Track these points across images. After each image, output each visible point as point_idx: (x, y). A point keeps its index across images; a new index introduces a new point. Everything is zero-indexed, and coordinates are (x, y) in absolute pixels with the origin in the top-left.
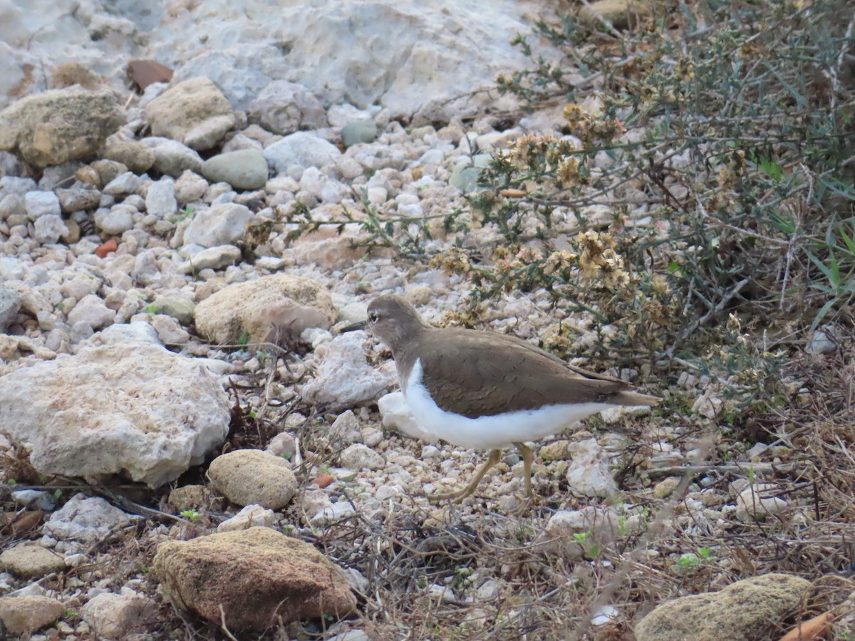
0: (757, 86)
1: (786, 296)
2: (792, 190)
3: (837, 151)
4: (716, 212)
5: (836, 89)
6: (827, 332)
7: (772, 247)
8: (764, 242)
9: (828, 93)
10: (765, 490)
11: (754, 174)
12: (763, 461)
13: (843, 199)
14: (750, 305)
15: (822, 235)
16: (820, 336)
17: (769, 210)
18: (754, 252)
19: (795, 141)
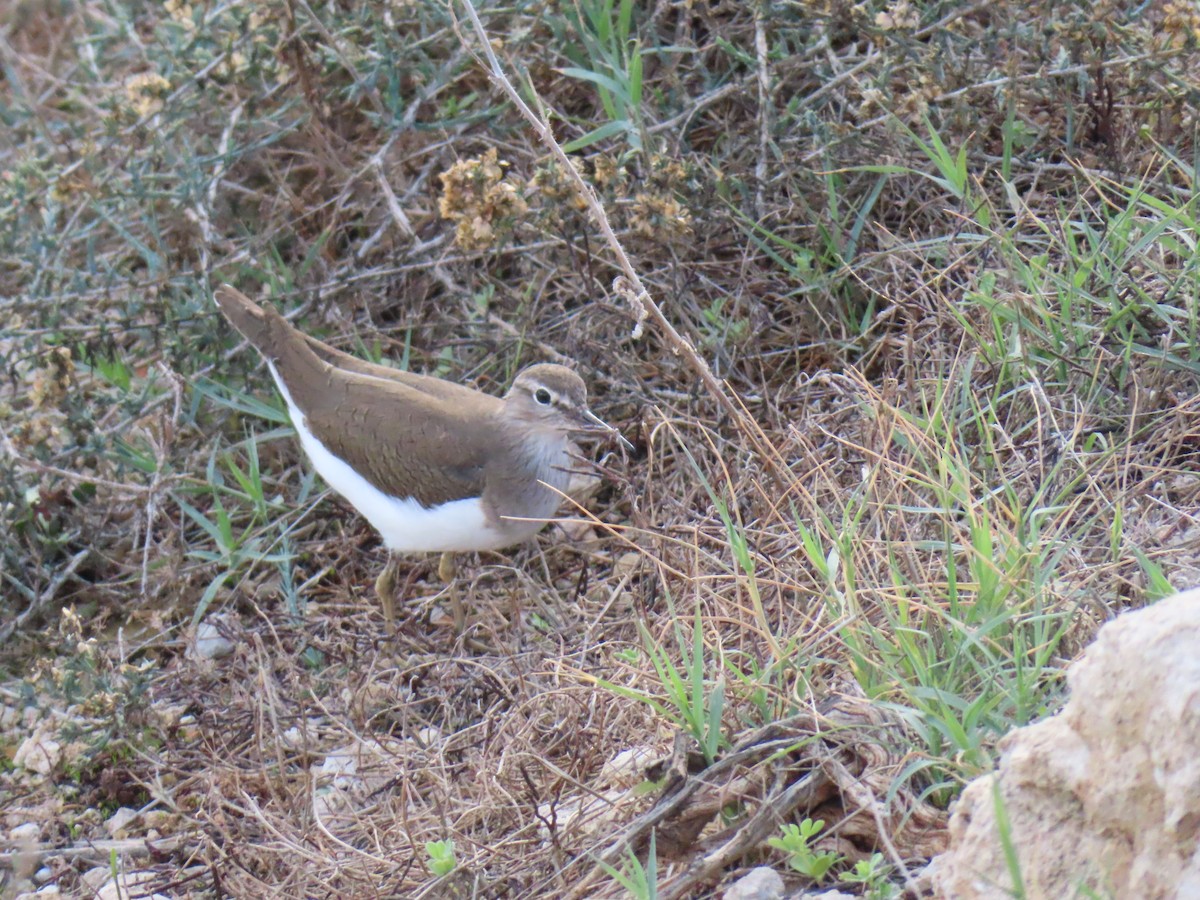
0: (84, 242)
1: (149, 573)
2: (150, 404)
3: (216, 337)
4: (31, 449)
5: (208, 238)
6: (219, 624)
7: (122, 498)
8: (110, 491)
9: (196, 246)
10: (137, 884)
11: (87, 381)
12: (131, 836)
13: (230, 412)
14: (94, 590)
15: (200, 469)
16: (207, 631)
17: (114, 437)
18: (93, 506)
19: (149, 327)
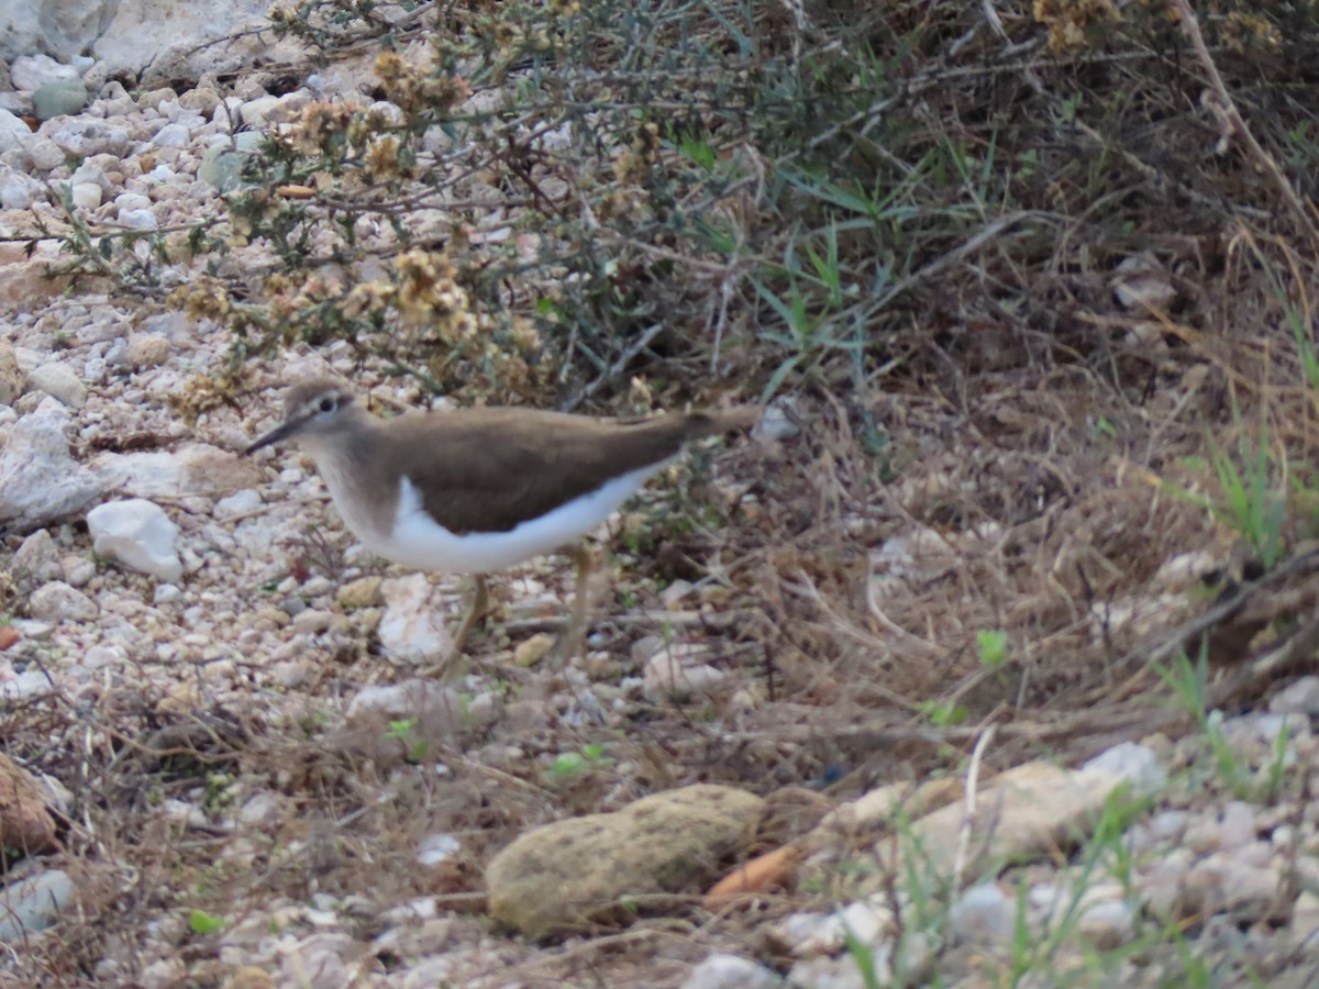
0: (677, 22)
1: (721, 351)
2: (732, 186)
3: (803, 124)
4: (612, 221)
5: (802, 26)
6: (786, 409)
7: (700, 275)
8: (687, 267)
9: (789, 34)
10: (689, 655)
11: (671, 160)
12: (686, 609)
13: (812, 199)
14: (665, 365)
15: (779, 254)
16: (775, 414)
17: (695, 217)
18: (670, 282)
19: (736, 109)
